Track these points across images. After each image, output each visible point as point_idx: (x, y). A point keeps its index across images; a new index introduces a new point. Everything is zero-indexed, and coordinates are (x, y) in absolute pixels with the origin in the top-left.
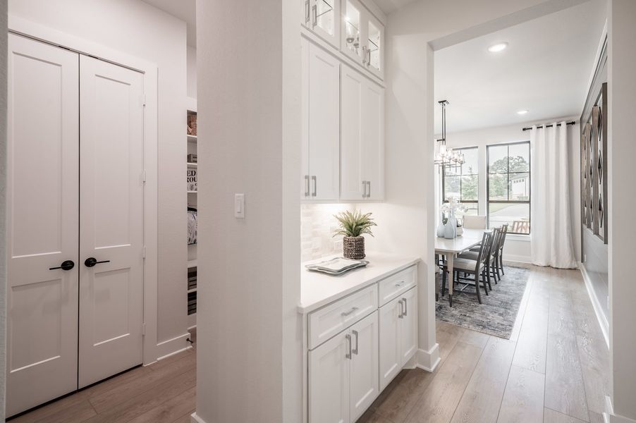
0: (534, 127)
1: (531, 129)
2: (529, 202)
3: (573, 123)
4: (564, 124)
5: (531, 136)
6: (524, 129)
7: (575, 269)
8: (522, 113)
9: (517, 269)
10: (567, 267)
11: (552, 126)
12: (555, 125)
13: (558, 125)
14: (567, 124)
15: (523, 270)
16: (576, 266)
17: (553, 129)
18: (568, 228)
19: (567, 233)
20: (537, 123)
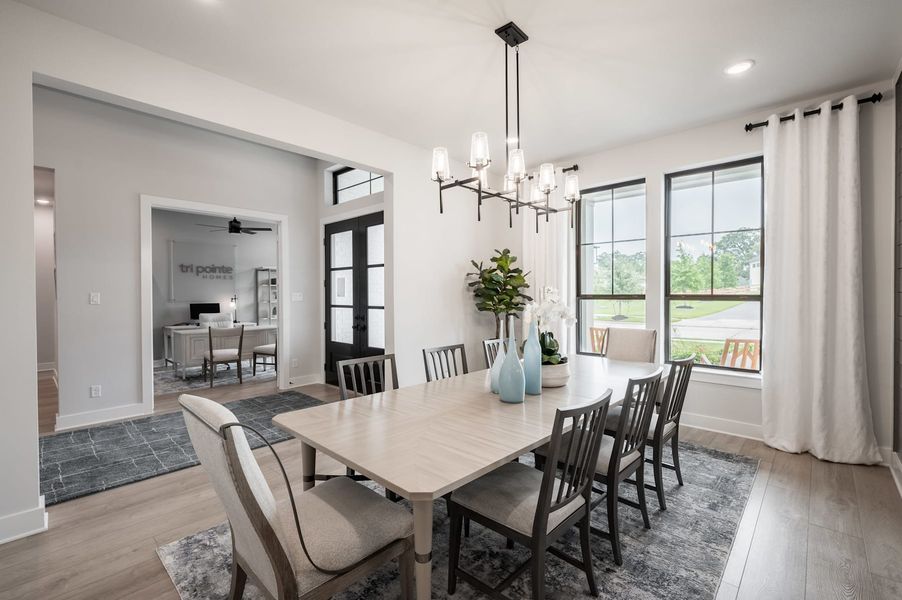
0: (773, 120)
1: (766, 124)
2: (759, 298)
3: (877, 98)
4: (850, 105)
5: (767, 143)
6: (749, 128)
7: (876, 465)
8: (739, 69)
9: (722, 462)
10: (853, 460)
11: (819, 111)
12: (826, 107)
13: (834, 108)
14: (859, 102)
15: (738, 467)
16: (879, 458)
17: (822, 121)
18: (858, 364)
19: (857, 375)
20: (783, 109)
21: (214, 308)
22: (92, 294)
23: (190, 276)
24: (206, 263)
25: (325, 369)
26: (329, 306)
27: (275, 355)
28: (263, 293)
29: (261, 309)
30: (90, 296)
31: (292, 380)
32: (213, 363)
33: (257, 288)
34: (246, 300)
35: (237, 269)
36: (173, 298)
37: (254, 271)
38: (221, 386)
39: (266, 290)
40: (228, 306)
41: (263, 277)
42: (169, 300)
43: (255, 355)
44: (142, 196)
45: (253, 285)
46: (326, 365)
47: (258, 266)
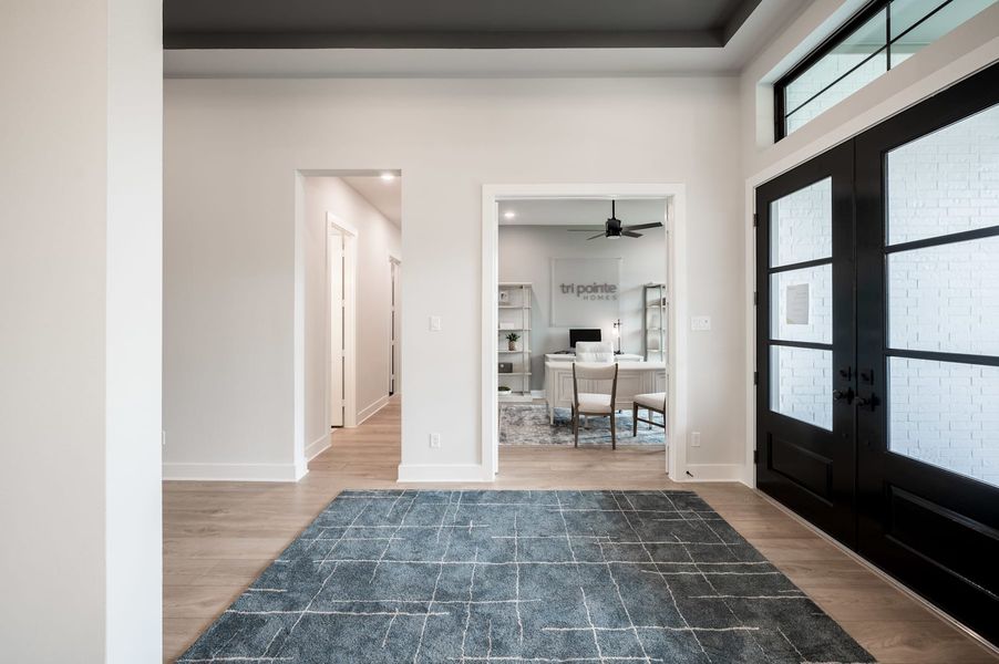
21: (594, 335)
22: (433, 318)
23: (572, 296)
24: (587, 282)
25: (757, 460)
26: (764, 342)
27: (663, 412)
28: (653, 317)
29: (650, 338)
30: (430, 319)
31: (692, 467)
32: (578, 413)
33: (646, 310)
34: (632, 324)
35: (622, 286)
36: (554, 322)
37: (642, 288)
38: (589, 447)
39: (657, 313)
40: (610, 333)
41: (653, 296)
42: (551, 325)
43: (636, 406)
44: (484, 186)
45: (641, 306)
46: (757, 454)
47: (646, 283)
